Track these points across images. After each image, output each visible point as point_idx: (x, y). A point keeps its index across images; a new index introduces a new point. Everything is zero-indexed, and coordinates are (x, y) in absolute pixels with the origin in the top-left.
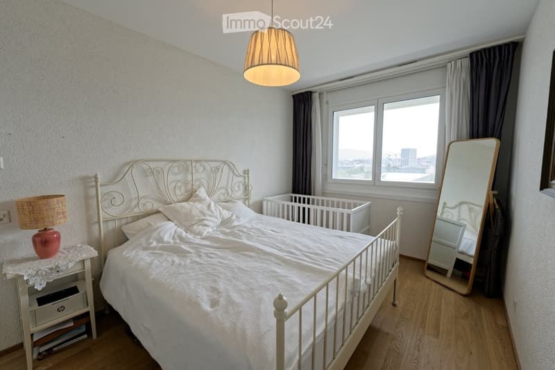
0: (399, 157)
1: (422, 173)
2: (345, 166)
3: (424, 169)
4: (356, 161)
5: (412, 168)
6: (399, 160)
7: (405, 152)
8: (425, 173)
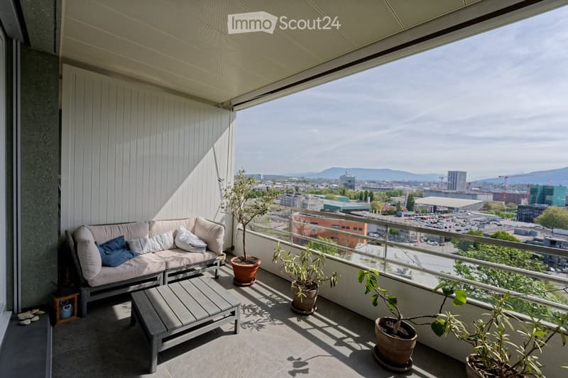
0: (446, 180)
1: (473, 199)
2: (382, 187)
3: (476, 195)
4: (395, 182)
5: (461, 193)
6: (446, 183)
7: (453, 175)
8: (476, 199)
